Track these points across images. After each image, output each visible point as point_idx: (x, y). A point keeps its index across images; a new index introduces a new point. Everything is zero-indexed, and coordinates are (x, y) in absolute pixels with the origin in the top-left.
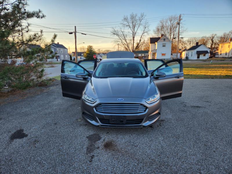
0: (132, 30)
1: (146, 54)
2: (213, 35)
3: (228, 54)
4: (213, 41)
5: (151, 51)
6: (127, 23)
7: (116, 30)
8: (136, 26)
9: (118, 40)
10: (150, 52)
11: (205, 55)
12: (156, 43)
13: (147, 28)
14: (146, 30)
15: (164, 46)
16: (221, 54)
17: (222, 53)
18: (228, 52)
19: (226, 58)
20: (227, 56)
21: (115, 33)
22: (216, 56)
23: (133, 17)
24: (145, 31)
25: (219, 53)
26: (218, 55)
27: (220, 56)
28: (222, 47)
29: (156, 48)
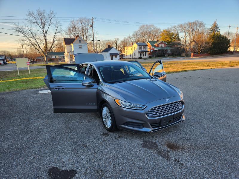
0: (41, 28)
1: (60, 56)
2: (116, 39)
3: (132, 56)
4: (117, 45)
5: (68, 53)
6: (33, 19)
7: (19, 26)
8: (46, 23)
9: (25, 39)
10: (66, 54)
11: (116, 57)
12: (72, 44)
13: (59, 28)
14: (59, 29)
15: (80, 48)
16: (127, 56)
17: (128, 54)
18: (132, 54)
19: (131, 59)
20: (131, 57)
21: (19, 30)
22: (124, 57)
23: (40, 14)
24: (58, 31)
25: (126, 55)
26: (125, 56)
27: (126, 57)
28: (127, 50)
29: (73, 50)
